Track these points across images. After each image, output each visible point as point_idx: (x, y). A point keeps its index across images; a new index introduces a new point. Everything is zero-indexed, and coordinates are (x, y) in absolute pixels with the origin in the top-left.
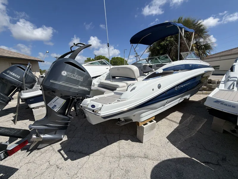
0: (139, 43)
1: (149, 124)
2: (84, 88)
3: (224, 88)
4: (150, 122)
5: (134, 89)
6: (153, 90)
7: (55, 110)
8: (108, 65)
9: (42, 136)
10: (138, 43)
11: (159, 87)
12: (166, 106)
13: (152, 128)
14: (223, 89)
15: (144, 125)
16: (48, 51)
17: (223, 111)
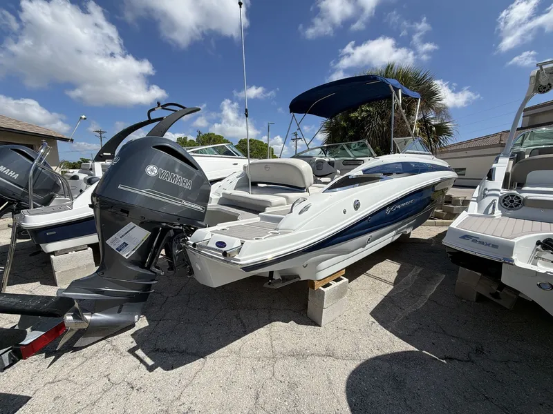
0: (309, 113)
1: (335, 284)
2: (194, 206)
3: (478, 212)
4: (337, 280)
5: (306, 208)
6: (345, 212)
7: (124, 256)
8: (237, 157)
9: (88, 317)
10: (305, 112)
11: (357, 206)
12: (367, 246)
13: (340, 293)
14: (476, 213)
15: (324, 287)
16: (84, 117)
17: (477, 255)
